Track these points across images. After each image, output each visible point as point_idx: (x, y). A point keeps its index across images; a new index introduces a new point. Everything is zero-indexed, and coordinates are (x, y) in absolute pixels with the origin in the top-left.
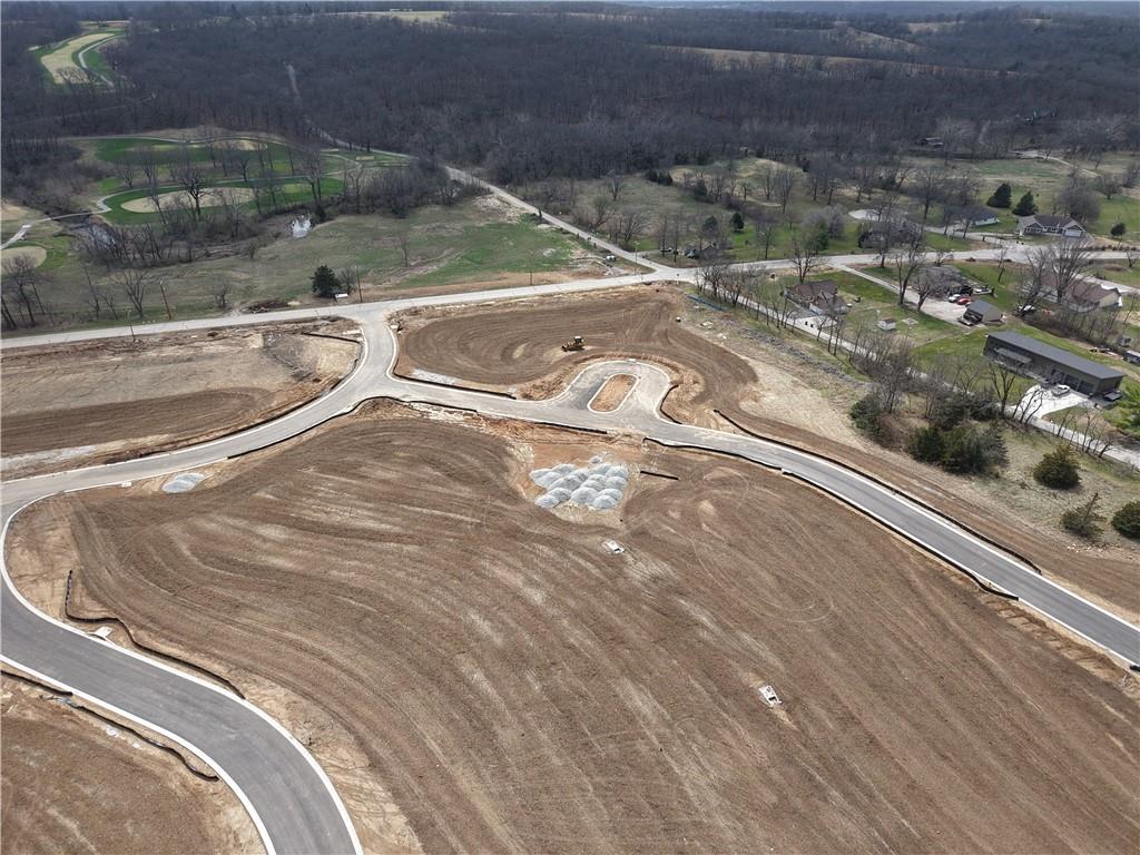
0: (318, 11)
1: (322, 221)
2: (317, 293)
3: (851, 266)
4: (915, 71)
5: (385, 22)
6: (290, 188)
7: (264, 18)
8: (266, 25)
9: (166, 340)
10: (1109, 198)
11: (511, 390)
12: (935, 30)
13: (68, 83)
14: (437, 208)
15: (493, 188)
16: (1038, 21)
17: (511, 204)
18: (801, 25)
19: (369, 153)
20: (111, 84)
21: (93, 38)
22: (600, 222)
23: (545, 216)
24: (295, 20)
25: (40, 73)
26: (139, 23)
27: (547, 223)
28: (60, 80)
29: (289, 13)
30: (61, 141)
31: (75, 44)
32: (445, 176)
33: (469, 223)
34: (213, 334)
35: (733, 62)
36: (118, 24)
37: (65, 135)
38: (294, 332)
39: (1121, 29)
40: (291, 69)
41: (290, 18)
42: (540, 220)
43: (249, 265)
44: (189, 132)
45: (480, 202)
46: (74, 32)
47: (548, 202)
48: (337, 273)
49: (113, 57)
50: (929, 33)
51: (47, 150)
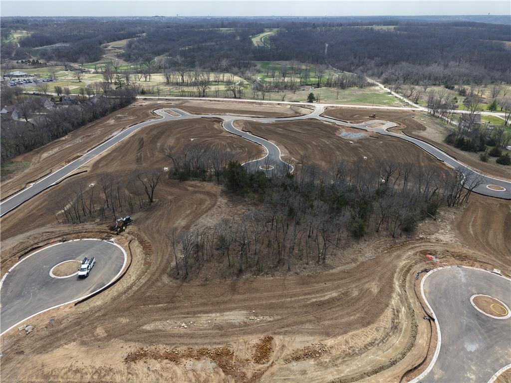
0: (344, 26)
1: (318, 88)
2: (308, 100)
6: (312, 79)
8: (324, 30)
9: (268, 104)
11: (348, 121)
13: (258, 45)
14: (357, 88)
15: (379, 84)
17: (383, 89)
19: (343, 72)
20: (269, 46)
21: (267, 34)
22: (411, 95)
23: (393, 93)
24: (334, 29)
25: (251, 43)
26: (282, 29)
27: (392, 95)
28: (256, 45)
29: (334, 26)
30: (252, 62)
31: (262, 35)
32: (366, 80)
33: (364, 92)
34: (279, 104)
36: (275, 30)
37: (254, 60)
38: (299, 106)
40: (327, 45)
42: (390, 93)
43: (293, 94)
44: (288, 62)
45: (372, 88)
46: (262, 32)
49: (272, 39)
51: (248, 64)
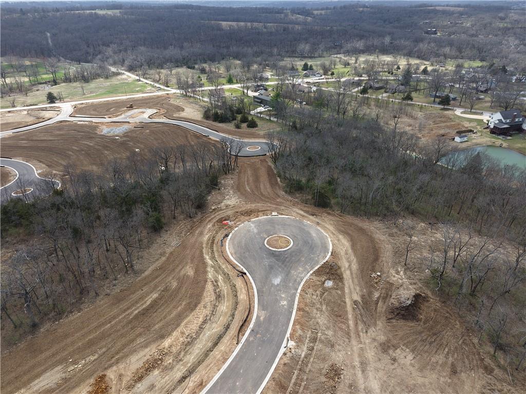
0: (62, 11)
1: (56, 85)
2: (49, 101)
3: (238, 87)
4: (300, 28)
5: (91, 14)
6: (44, 76)
7: (36, 14)
8: (38, 17)
10: (345, 67)
11: (105, 117)
12: (323, 13)
14: (102, 79)
15: (125, 72)
16: (361, 9)
17: (131, 77)
18: (270, 13)
19: (80, 64)
22: (160, 79)
23: (141, 79)
24: (51, 15)
27: (142, 81)
29: (48, 12)
32: (109, 70)
33: (112, 83)
34: (9, 112)
35: (230, 26)
38: (39, 110)
39: (388, 11)
40: (49, 34)
41: (49, 14)
42: (140, 80)
43: (25, 97)
45: (119, 77)
47: (144, 75)
48: (55, 95)
50: (321, 14)
